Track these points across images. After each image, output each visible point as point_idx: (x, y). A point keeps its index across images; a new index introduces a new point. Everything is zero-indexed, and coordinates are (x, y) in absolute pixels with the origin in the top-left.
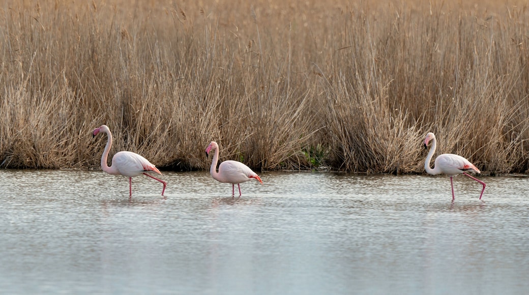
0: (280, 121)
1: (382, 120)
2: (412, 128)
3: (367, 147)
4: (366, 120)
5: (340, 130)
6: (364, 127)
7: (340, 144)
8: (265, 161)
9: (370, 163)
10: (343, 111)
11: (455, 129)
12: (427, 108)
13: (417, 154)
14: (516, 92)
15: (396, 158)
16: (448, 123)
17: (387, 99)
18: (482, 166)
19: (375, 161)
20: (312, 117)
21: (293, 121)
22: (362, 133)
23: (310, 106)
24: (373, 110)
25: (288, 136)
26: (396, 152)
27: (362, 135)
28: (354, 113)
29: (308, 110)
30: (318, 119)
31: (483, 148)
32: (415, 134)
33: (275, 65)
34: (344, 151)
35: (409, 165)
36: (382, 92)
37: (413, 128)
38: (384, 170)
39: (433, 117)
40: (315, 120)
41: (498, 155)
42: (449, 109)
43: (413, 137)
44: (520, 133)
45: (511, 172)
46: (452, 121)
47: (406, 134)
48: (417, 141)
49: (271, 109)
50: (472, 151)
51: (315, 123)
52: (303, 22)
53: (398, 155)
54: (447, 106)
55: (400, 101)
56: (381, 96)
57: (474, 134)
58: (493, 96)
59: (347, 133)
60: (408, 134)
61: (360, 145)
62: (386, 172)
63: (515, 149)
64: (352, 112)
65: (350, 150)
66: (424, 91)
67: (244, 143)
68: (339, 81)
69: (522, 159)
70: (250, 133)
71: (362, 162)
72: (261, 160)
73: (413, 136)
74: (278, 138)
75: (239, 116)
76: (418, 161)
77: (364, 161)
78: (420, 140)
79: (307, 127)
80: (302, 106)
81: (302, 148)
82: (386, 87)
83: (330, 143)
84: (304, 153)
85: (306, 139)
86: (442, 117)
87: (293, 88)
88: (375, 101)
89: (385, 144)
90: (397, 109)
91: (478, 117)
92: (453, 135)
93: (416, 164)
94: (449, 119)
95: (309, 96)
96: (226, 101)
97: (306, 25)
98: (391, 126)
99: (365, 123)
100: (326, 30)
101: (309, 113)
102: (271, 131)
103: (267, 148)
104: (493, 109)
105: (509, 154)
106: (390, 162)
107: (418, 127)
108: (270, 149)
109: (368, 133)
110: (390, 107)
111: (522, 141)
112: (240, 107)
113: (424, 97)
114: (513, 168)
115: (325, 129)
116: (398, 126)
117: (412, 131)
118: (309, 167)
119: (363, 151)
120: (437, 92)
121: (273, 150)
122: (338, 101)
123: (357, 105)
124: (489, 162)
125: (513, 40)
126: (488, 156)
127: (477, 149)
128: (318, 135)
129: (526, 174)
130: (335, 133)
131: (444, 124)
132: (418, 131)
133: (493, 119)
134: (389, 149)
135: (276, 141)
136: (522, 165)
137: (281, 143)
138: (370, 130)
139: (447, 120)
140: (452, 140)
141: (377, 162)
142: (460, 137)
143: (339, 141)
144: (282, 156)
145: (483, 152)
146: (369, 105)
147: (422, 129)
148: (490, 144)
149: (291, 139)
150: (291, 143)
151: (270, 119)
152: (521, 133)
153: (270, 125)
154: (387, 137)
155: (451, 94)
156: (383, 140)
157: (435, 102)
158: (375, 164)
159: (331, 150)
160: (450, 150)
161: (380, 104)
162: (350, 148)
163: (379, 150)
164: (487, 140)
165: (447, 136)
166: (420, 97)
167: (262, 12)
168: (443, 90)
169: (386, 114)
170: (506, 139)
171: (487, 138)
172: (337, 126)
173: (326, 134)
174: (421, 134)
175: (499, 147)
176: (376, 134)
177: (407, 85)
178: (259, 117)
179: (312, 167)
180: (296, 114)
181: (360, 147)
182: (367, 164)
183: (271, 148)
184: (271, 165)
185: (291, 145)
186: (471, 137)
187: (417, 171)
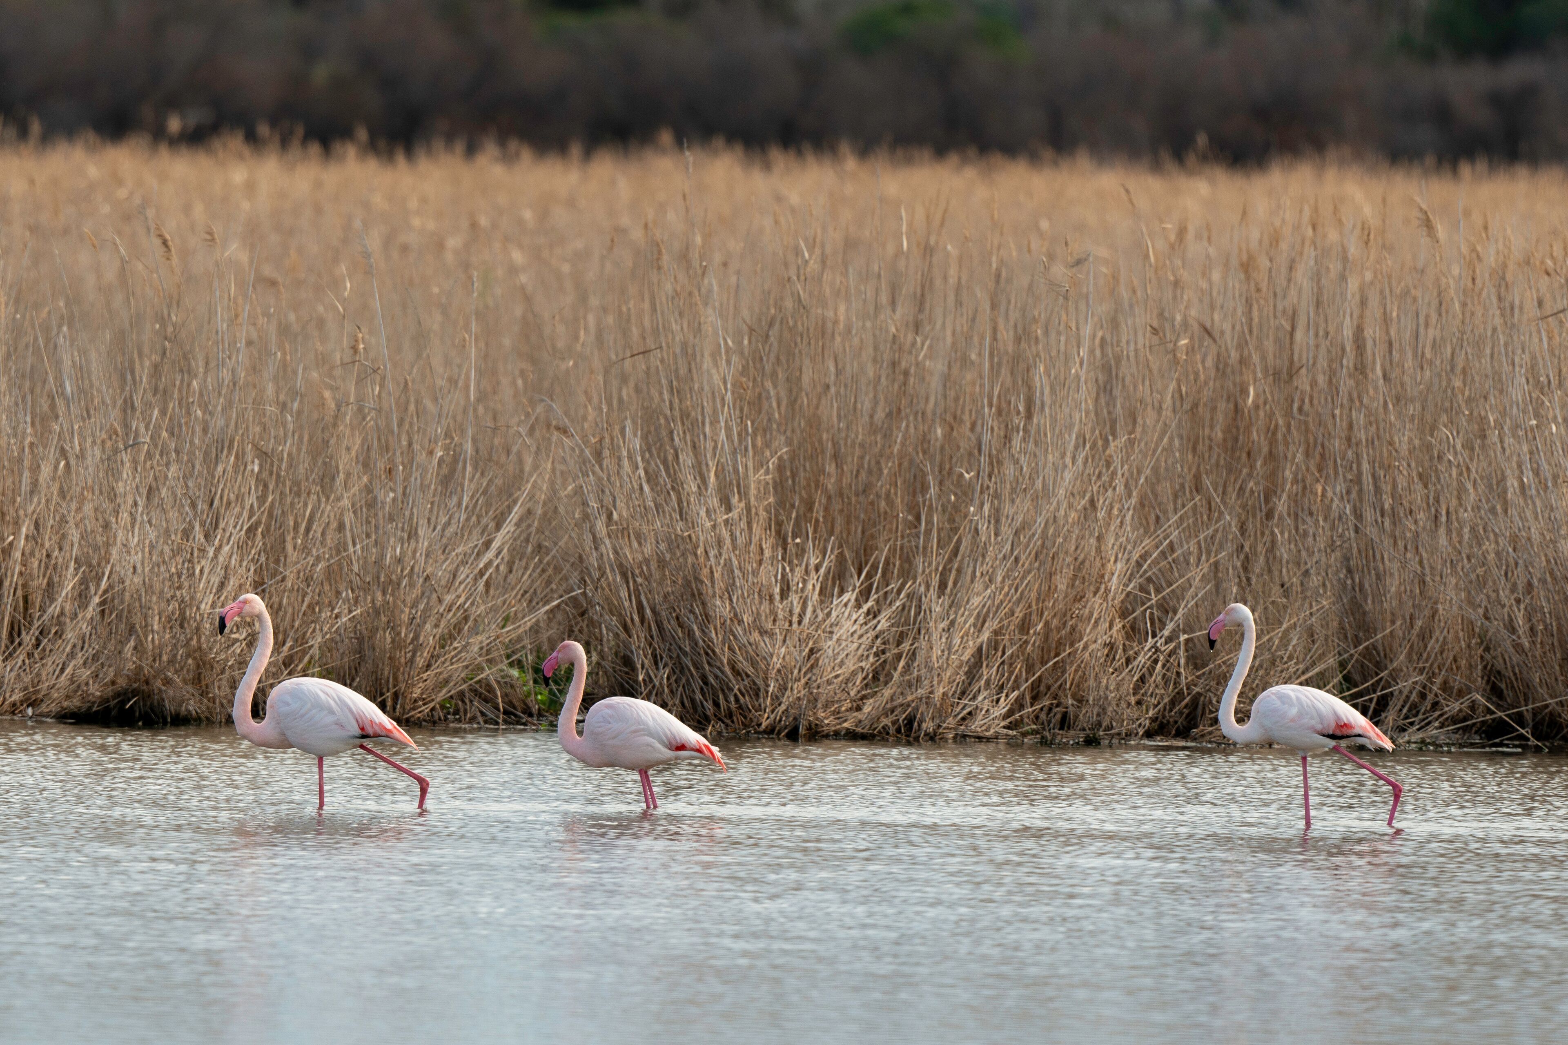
0: (441, 573)
1: (755, 573)
2: (846, 597)
3: (707, 654)
4: (706, 571)
5: (627, 604)
6: (700, 594)
7: (627, 646)
8: (396, 696)
9: (716, 704)
10: (635, 544)
11: (976, 601)
12: (893, 536)
13: (860, 677)
14: (1166, 489)
15: (797, 690)
16: (955, 584)
17: (767, 510)
18: (1059, 716)
19: (732, 699)
20: (540, 561)
21: (481, 573)
22: (692, 612)
23: (533, 529)
24: (728, 541)
25: (466, 619)
26: (796, 672)
27: (692, 617)
28: (670, 549)
29: (527, 540)
30: (557, 569)
31: (1063, 661)
32: (854, 617)
33: (428, 403)
34: (639, 666)
35: (837, 712)
36: (752, 486)
37: (850, 596)
38: (759, 725)
39: (911, 564)
40: (550, 571)
41: (1109, 681)
42: (959, 541)
43: (847, 626)
44: (1175, 612)
45: (1149, 734)
46: (969, 578)
47: (829, 614)
48: (861, 636)
49: (413, 534)
50: (1030, 669)
51: (549, 582)
52: (513, 270)
53: (803, 681)
54: (955, 530)
55: (809, 515)
56: (752, 499)
57: (1034, 617)
58: (1092, 502)
59: (648, 611)
60: (834, 614)
61: (687, 649)
62: (765, 732)
63: (1160, 664)
64: (663, 546)
65: (656, 663)
66: (882, 485)
67: (332, 639)
68: (625, 454)
69: (1180, 693)
70: (350, 612)
71: (693, 701)
72: (382, 694)
73: (849, 623)
74: (437, 626)
75: (318, 559)
76: (864, 697)
77: (698, 696)
78: (871, 634)
79: (526, 592)
80: (508, 528)
81: (508, 657)
82: (767, 472)
83: (594, 642)
84: (515, 673)
85: (521, 630)
86: (937, 561)
87: (482, 474)
88: (734, 514)
89: (765, 645)
90: (798, 540)
91: (1048, 566)
92: (972, 620)
93: (859, 709)
94: (959, 571)
95: (531, 497)
96: (277, 512)
97: (523, 278)
98: (782, 590)
99: (702, 582)
100: (583, 298)
101: (530, 549)
102: (414, 605)
103: (402, 657)
104: (1093, 541)
105: (1142, 679)
106: (777, 700)
107: (865, 594)
108: (412, 661)
109: (711, 613)
110: (778, 532)
111: (1183, 637)
112: (320, 530)
113: (883, 504)
114: (1153, 720)
115: (582, 599)
116: (803, 590)
117: (846, 605)
118: (531, 715)
119: (697, 668)
120: (925, 488)
121: (420, 662)
122: (620, 515)
123: (679, 526)
124: (1080, 701)
125: (1155, 332)
126: (1078, 686)
127: (1043, 663)
128: (559, 617)
129: (1194, 739)
130: (611, 611)
131: (943, 585)
132: (865, 608)
133: (1095, 572)
134: (776, 662)
135: (430, 634)
136: (1181, 713)
137: (444, 641)
138: (718, 603)
139: (954, 572)
140: (967, 634)
141: (737, 700)
142: (991, 625)
143: (623, 635)
144: (446, 682)
145: (1064, 672)
146: (714, 527)
147: (877, 601)
148: (1085, 647)
149: (475, 631)
150: (477, 642)
151: (412, 568)
152: (1180, 614)
153: (412, 585)
154: (769, 626)
155: (965, 492)
156: (756, 635)
157: (918, 518)
158: (733, 706)
159: (598, 664)
160: (960, 667)
161: (749, 524)
162: (655, 656)
163: (744, 665)
164: (1074, 636)
165: (952, 623)
166: (872, 503)
167: (388, 241)
168: (941, 483)
169: (767, 553)
170: (1133, 632)
171: (1073, 629)
172: (618, 591)
173: (582, 614)
174: (875, 617)
175: (1111, 656)
176: (736, 615)
177: (831, 468)
178: (379, 562)
179: (540, 715)
180: (490, 554)
181: (685, 654)
182: (709, 706)
183: (414, 656)
184: (414, 709)
185: (476, 649)
186: (1024, 626)
187: (859, 730)
